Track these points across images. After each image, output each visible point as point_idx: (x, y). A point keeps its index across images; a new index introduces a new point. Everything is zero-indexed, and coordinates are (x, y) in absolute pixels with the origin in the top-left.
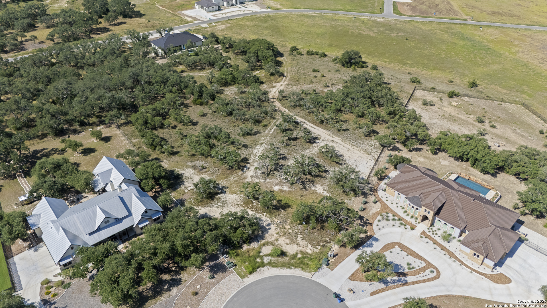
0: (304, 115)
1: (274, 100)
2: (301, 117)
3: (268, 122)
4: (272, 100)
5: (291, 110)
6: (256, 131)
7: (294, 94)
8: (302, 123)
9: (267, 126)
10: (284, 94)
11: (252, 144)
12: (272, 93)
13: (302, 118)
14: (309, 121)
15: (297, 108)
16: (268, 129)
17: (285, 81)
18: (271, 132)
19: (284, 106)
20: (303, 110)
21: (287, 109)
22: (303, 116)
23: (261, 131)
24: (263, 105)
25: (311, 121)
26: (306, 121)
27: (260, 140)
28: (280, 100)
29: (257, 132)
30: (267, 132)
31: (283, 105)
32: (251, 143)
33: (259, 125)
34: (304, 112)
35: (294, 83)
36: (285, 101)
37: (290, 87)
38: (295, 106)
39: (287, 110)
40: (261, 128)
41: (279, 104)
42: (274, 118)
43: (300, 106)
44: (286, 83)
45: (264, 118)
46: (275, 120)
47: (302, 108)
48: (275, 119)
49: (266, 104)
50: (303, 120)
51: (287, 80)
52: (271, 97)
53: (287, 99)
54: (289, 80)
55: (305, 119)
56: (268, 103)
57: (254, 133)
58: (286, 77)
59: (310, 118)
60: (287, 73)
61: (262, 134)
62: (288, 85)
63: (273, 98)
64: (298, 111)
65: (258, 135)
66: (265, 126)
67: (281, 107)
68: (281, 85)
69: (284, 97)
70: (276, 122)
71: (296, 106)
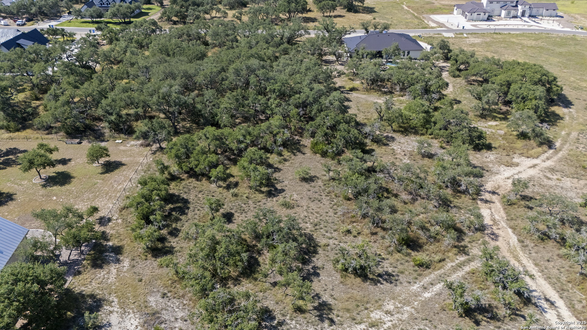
0: (564, 278)
1: (494, 198)
2: (548, 278)
3: (437, 258)
4: (487, 196)
5: (527, 242)
6: (390, 270)
7: (555, 200)
8: (545, 305)
9: (428, 267)
10: (528, 192)
11: (348, 310)
12: (498, 177)
13: (553, 285)
14: (571, 307)
15: (551, 244)
16: (426, 280)
17: (548, 159)
18: (427, 295)
19: (512, 223)
20: (566, 257)
21: (519, 235)
22: (558, 279)
23: (401, 278)
24: (456, 202)
25: (578, 306)
26: (560, 303)
27: (380, 307)
28: (509, 204)
29: (388, 277)
30: (415, 287)
31: (510, 219)
32: (347, 305)
33: (409, 255)
34: (566, 264)
35: (573, 170)
36: (520, 211)
37: (555, 177)
38: (545, 237)
39: (514, 239)
40: (409, 266)
41: (502, 213)
42: (463, 250)
43: (563, 241)
44: (549, 163)
45: (435, 238)
46: (462, 258)
47: (563, 251)
48: (467, 254)
49: (465, 200)
50: (553, 295)
51: (555, 158)
52: (489, 186)
53: (531, 208)
54: (560, 160)
55: (561, 291)
56: (474, 199)
57: (380, 275)
58: (557, 151)
59: (580, 295)
60: (565, 142)
61: (398, 289)
62: (552, 170)
63: (494, 193)
64: (547, 256)
65: (385, 286)
66: (424, 266)
67: (503, 224)
68: (534, 166)
69: (524, 198)
70: (460, 266)
71: (549, 237)
